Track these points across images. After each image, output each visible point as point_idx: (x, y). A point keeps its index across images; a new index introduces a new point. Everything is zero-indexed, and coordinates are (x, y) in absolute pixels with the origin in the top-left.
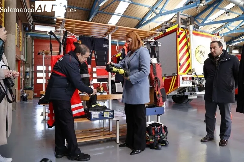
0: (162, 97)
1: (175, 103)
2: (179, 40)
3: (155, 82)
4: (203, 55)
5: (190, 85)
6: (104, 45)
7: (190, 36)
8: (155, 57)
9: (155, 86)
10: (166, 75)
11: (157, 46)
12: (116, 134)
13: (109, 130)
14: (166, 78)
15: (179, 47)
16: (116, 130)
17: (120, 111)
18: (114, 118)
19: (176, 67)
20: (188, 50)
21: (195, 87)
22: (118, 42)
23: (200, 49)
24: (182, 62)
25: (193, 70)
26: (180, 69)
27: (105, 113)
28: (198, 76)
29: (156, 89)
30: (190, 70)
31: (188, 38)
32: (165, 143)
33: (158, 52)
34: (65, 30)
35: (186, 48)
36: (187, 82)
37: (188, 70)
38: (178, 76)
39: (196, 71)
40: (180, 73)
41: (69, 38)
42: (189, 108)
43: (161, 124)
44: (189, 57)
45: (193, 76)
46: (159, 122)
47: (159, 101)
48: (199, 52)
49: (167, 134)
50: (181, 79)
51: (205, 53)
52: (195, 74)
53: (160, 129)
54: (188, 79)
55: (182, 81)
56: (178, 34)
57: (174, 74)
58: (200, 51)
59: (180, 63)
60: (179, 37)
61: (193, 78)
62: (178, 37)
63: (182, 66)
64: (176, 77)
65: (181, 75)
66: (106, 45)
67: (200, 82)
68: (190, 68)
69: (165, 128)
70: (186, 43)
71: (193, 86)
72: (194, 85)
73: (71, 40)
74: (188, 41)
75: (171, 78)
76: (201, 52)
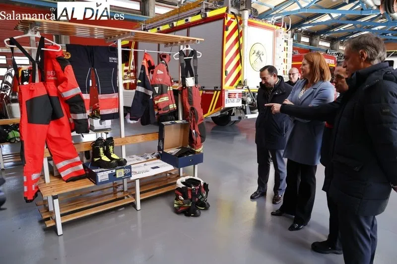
0: (200, 136)
2: (227, 33)
3: (190, 115)
4: (260, 58)
5: (240, 104)
6: (110, 58)
7: (243, 28)
8: (192, 76)
9: (191, 120)
10: (204, 87)
11: (195, 58)
14: (204, 92)
15: (227, 46)
18: (131, 176)
19: (220, 77)
20: (239, 51)
21: (246, 107)
22: (133, 52)
23: (257, 48)
24: (229, 70)
25: (244, 82)
26: (227, 80)
27: (118, 172)
28: (251, 91)
30: (240, 82)
31: (240, 31)
33: (196, 68)
34: (38, 35)
35: (236, 47)
36: (236, 100)
37: (237, 82)
38: (222, 90)
39: (248, 84)
40: (226, 86)
41: (47, 51)
43: (200, 181)
44: (240, 62)
45: (245, 90)
47: (196, 142)
48: (255, 54)
50: (227, 94)
51: (263, 55)
52: (248, 88)
54: (237, 95)
55: (228, 99)
56: (226, 24)
57: (216, 89)
58: (256, 52)
59: (226, 71)
60: (227, 30)
61: (244, 94)
62: (225, 28)
63: (229, 76)
64: (219, 92)
65: (227, 91)
66: (113, 59)
67: (253, 100)
68: (240, 79)
70: (237, 39)
71: (243, 106)
72: (245, 104)
73: (51, 53)
74: (240, 34)
75: (211, 93)
76: (258, 53)
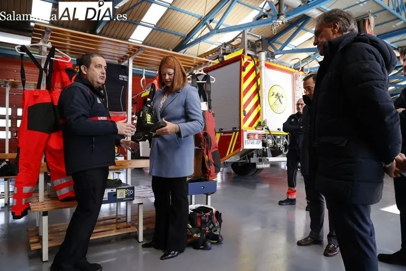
0: (214, 165)
1: (236, 175)
2: (244, 74)
3: (203, 141)
4: (280, 100)
5: (260, 146)
6: (120, 76)
7: (260, 68)
8: (205, 100)
9: (204, 147)
10: (222, 129)
11: (209, 82)
12: (137, 227)
13: (127, 219)
14: (222, 134)
15: (244, 86)
16: (138, 220)
17: (144, 189)
18: (134, 199)
19: (238, 117)
20: (257, 91)
21: (266, 149)
22: (144, 72)
23: (276, 90)
24: (247, 110)
25: (264, 122)
26: (245, 120)
27: (119, 192)
28: (272, 133)
29: (205, 152)
30: (260, 123)
31: (258, 72)
32: (217, 239)
33: (209, 92)
34: (49, 45)
35: (254, 88)
36: (255, 141)
37: (256, 123)
38: (241, 132)
39: (269, 125)
40: (245, 126)
41: (57, 61)
42: (258, 182)
43: (212, 209)
44: (258, 103)
45: (264, 132)
46: (209, 206)
47: (210, 171)
48: (274, 96)
49: (220, 224)
50: (246, 136)
51: (282, 97)
52: (268, 129)
53: (210, 217)
54: (257, 137)
55: (247, 140)
56: (243, 65)
57: (234, 130)
58: (275, 94)
59: (244, 111)
60: (244, 70)
61: (265, 136)
62: (243, 69)
63: (247, 116)
64: (238, 133)
65: (246, 131)
66: (123, 77)
67: (274, 142)
68: (259, 120)
69: (218, 215)
70: (255, 80)
71: (263, 149)
72: (266, 147)
73: (60, 64)
74: (258, 76)
76: (277, 95)
